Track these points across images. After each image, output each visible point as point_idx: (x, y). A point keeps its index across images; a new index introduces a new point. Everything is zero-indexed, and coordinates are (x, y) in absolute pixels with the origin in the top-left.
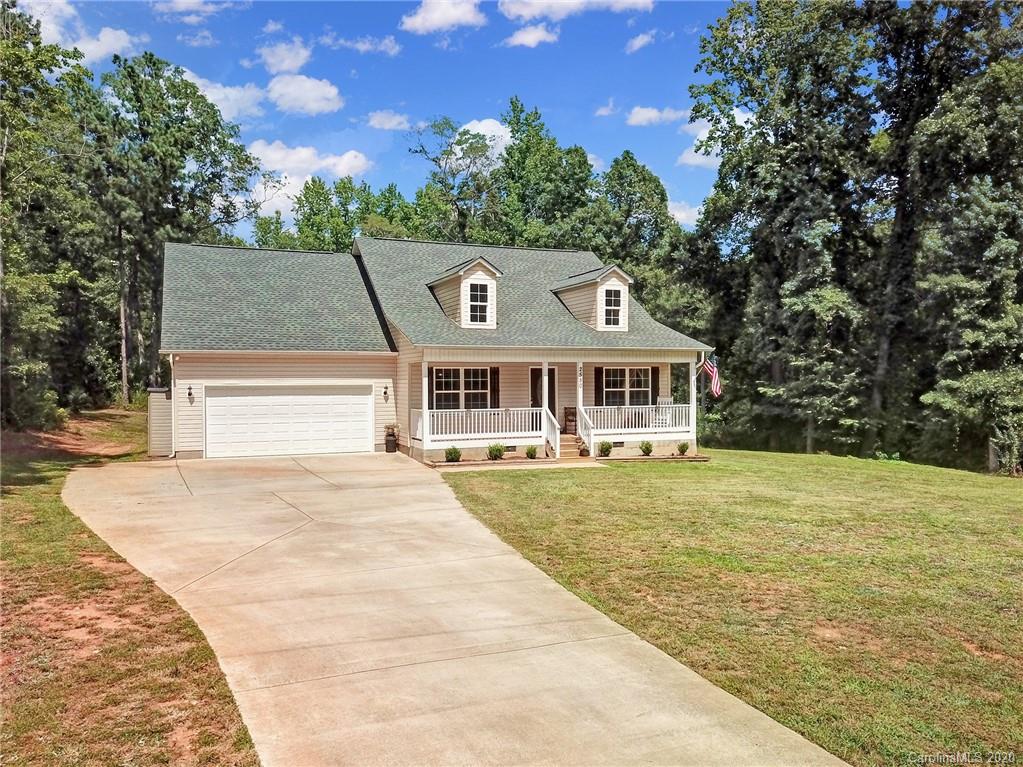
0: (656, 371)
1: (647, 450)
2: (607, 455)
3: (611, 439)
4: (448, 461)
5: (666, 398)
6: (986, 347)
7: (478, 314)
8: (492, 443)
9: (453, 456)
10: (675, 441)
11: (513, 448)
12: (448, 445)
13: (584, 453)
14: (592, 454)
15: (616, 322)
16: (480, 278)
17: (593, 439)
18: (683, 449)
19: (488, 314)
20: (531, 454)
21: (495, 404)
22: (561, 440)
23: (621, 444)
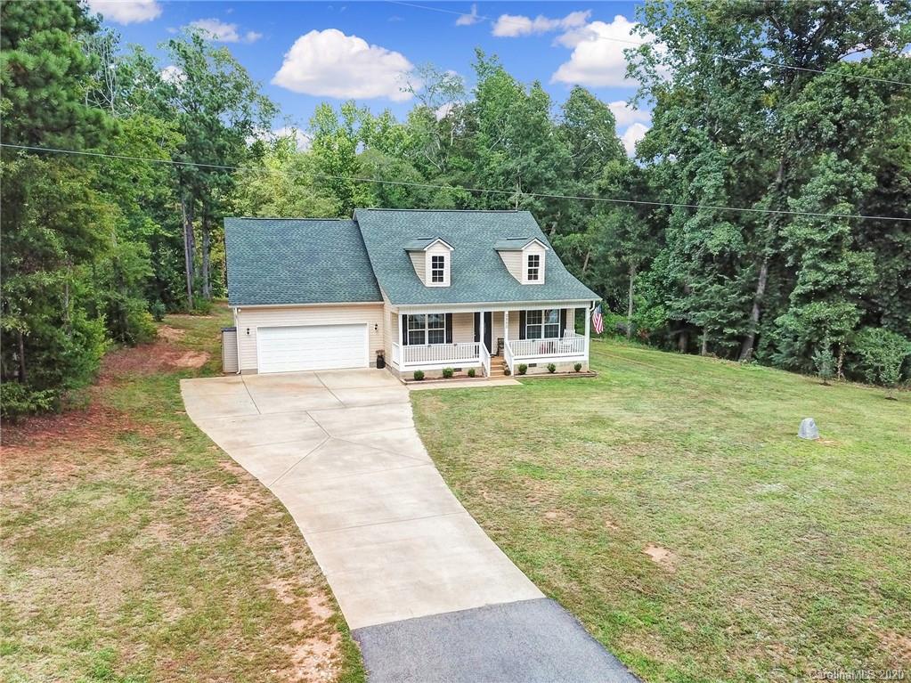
0: (564, 312)
1: (552, 369)
2: (524, 374)
3: (527, 362)
4: (416, 380)
5: (570, 330)
6: (824, 285)
7: (438, 276)
8: (445, 367)
9: (419, 377)
10: (574, 362)
11: (460, 370)
12: (417, 369)
13: (507, 373)
14: (512, 374)
15: (536, 278)
16: (438, 250)
17: (513, 362)
18: (578, 368)
19: (444, 276)
20: (471, 374)
21: (450, 341)
22: (492, 364)
23: (535, 365)
